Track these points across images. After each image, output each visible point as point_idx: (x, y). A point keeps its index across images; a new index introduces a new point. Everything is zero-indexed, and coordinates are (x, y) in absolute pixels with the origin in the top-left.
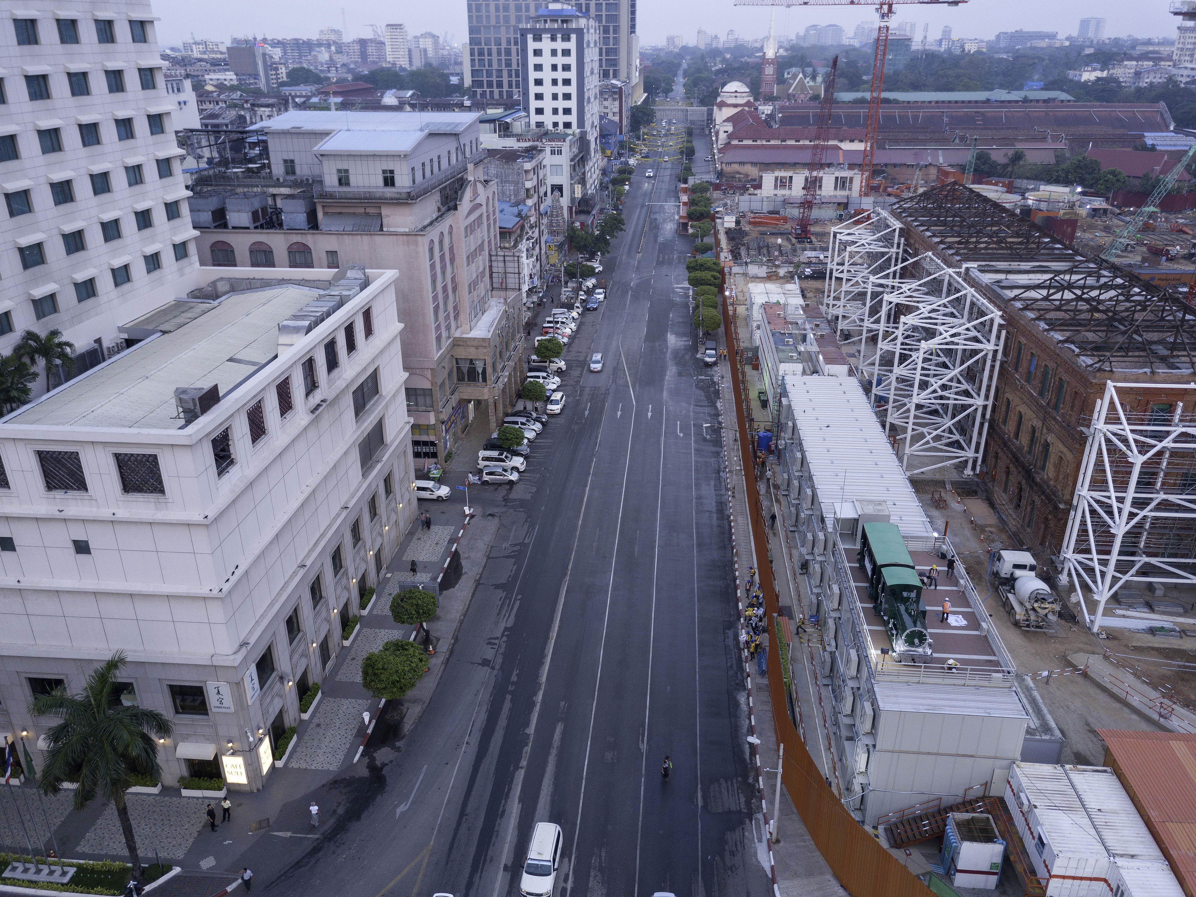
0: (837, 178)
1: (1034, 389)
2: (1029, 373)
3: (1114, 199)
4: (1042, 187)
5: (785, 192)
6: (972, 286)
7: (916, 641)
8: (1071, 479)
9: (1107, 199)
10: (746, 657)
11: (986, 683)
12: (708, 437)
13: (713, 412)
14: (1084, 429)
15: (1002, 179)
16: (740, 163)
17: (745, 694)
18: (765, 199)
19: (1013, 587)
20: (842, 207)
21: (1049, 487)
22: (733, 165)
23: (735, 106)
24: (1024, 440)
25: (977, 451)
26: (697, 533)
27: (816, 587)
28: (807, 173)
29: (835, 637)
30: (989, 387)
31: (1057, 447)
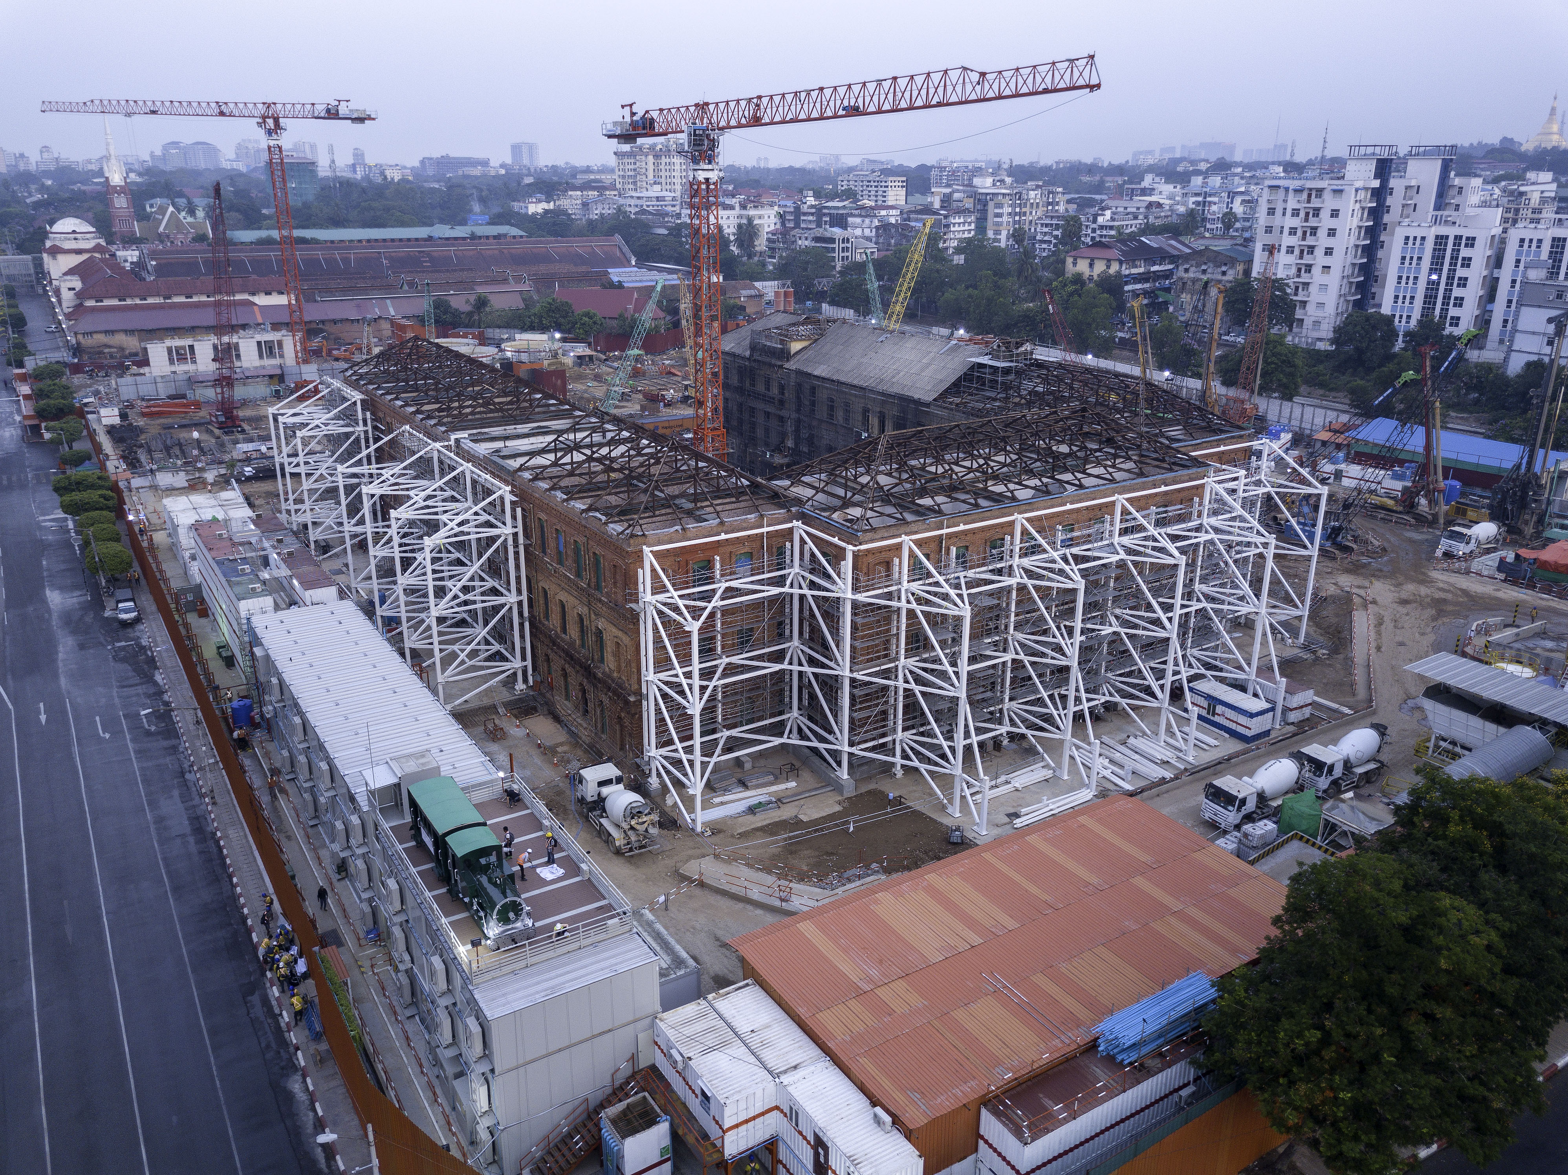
0: (259, 343)
1: (570, 571)
2: (559, 553)
3: (596, 344)
4: (517, 336)
5: (189, 367)
6: (468, 461)
7: (511, 915)
8: (634, 665)
9: (589, 344)
10: (288, 1024)
11: (602, 936)
12: (153, 728)
13: (152, 690)
14: (633, 605)
15: (470, 330)
16: (106, 332)
17: (298, 1077)
18: (159, 380)
19: (604, 810)
20: (276, 380)
21: (613, 680)
22: (95, 336)
23: (79, 252)
24: (573, 632)
25: (524, 659)
26: (168, 873)
27: (365, 890)
28: (214, 339)
29: (408, 949)
30: (518, 579)
31: (611, 633)
